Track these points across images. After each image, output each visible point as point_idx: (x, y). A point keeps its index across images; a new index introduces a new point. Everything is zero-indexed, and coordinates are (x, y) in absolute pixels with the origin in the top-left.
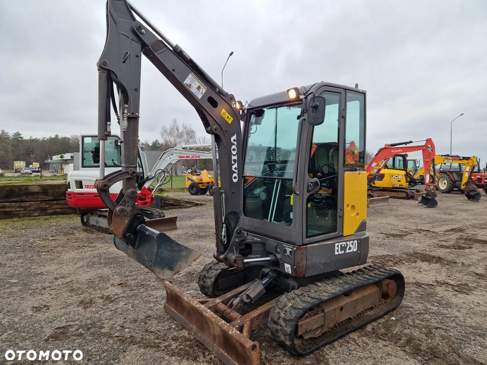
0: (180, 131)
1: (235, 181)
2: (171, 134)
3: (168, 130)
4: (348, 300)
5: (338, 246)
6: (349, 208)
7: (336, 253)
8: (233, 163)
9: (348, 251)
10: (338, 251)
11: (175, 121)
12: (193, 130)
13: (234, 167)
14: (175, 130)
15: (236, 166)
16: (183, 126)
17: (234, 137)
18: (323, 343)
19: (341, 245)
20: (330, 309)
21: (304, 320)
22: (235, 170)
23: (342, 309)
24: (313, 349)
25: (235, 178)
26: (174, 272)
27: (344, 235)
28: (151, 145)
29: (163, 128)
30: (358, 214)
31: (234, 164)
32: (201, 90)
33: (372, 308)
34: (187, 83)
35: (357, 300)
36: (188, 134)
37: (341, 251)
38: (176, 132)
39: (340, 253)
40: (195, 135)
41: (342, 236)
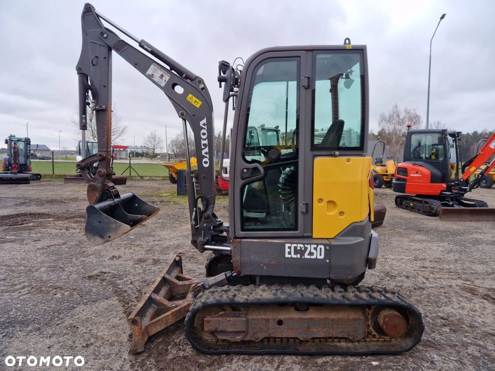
0: (401, 117)
1: (206, 165)
2: (389, 121)
3: (388, 117)
4: (296, 315)
5: (290, 248)
6: (324, 204)
7: (287, 256)
8: (203, 147)
9: (306, 256)
10: (290, 253)
11: (396, 107)
12: (418, 114)
13: (203, 152)
14: (395, 116)
15: (207, 150)
16: (405, 111)
17: (204, 121)
18: (237, 350)
19: (295, 248)
20: (259, 317)
21: (216, 317)
22: (205, 155)
23: (280, 322)
24: (221, 351)
25: (206, 162)
26: (104, 240)
27: (314, 237)
28: (376, 134)
29: (381, 115)
30: (342, 213)
31: (204, 149)
32: (164, 78)
33: (346, 339)
34: (149, 74)
35: (311, 319)
36: (411, 119)
37: (295, 254)
38: (397, 119)
39: (294, 256)
40: (420, 121)
41: (311, 237)
